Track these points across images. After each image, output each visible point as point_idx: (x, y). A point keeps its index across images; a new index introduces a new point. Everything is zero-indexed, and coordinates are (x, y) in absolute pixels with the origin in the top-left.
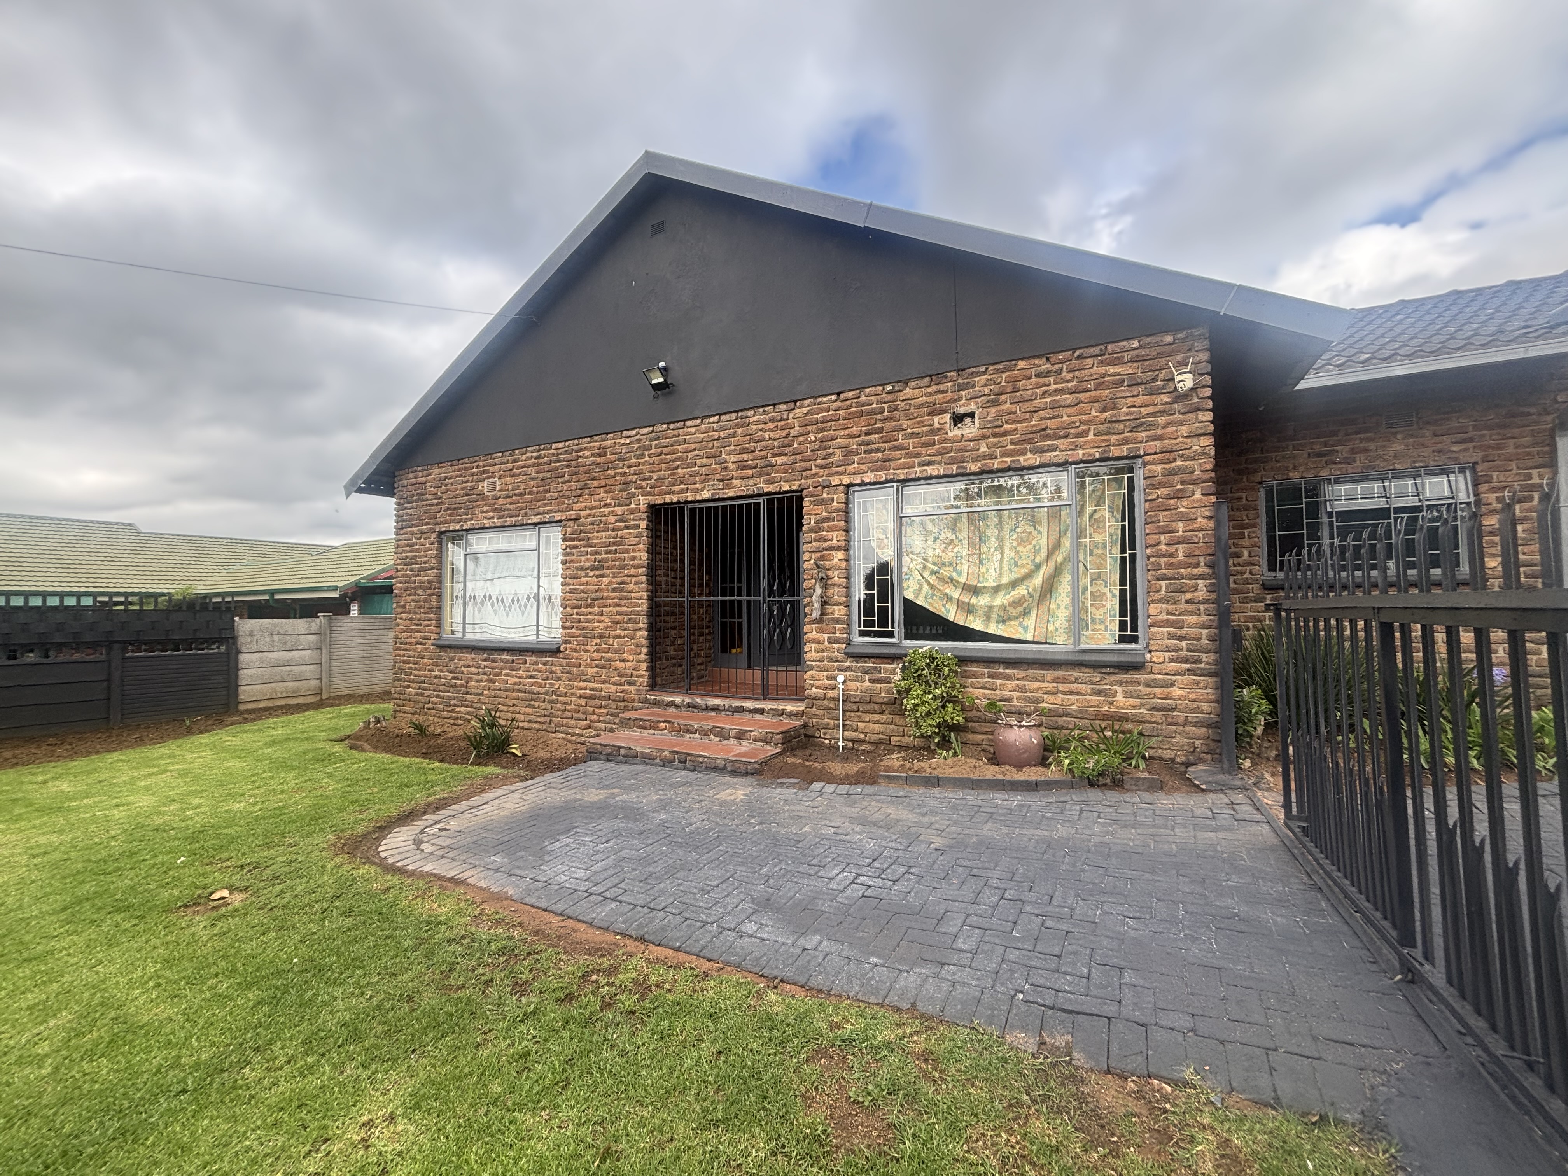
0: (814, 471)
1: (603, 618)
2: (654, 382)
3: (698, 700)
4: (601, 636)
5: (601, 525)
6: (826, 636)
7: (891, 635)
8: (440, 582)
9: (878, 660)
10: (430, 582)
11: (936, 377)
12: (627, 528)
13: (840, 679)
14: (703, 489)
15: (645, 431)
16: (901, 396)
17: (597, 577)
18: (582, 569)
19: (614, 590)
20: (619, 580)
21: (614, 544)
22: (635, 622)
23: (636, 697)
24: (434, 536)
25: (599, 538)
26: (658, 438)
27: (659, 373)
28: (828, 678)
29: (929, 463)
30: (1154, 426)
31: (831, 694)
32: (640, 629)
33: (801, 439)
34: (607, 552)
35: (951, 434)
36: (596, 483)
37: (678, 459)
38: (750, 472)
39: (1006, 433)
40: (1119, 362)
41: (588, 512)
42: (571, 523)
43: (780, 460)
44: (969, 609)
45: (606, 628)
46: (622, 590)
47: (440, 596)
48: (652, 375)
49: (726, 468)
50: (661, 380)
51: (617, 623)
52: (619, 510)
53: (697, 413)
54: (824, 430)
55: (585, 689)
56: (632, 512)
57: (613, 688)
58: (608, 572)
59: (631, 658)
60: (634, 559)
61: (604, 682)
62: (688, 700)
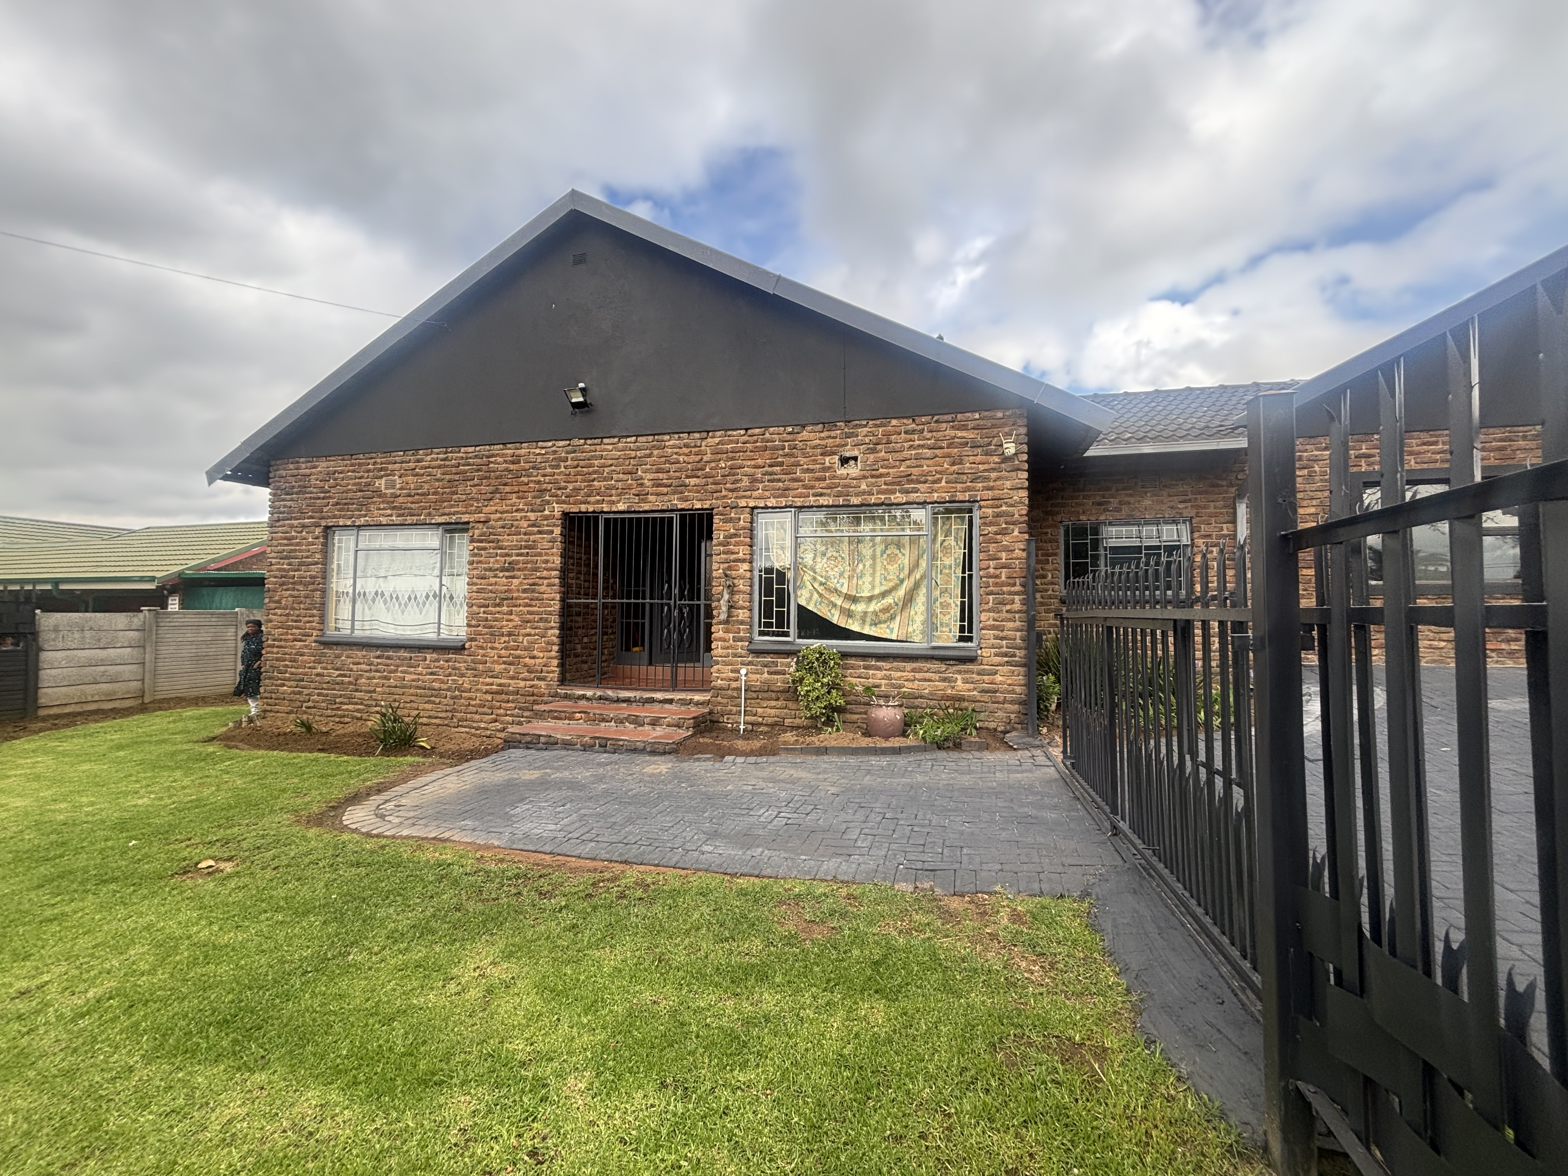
0: (724, 493)
1: (512, 617)
2: (574, 400)
3: (610, 693)
4: (510, 634)
5: (512, 529)
6: (731, 635)
7: (786, 634)
8: (324, 578)
9: (776, 656)
10: (311, 577)
11: (828, 424)
12: (540, 532)
13: (743, 671)
14: (619, 502)
15: (561, 443)
16: (800, 437)
17: (507, 578)
18: (490, 570)
19: (525, 591)
20: (531, 581)
21: (526, 547)
22: (547, 621)
23: (546, 692)
24: (318, 531)
25: (508, 541)
26: (574, 452)
27: (579, 394)
28: (732, 671)
29: (821, 495)
30: (987, 479)
31: (734, 685)
32: (552, 628)
33: (713, 464)
34: (518, 555)
35: (839, 472)
36: (508, 489)
37: (595, 472)
38: (665, 490)
39: (881, 476)
40: (964, 428)
41: (499, 515)
42: (480, 526)
43: (693, 481)
44: (849, 614)
45: (515, 627)
46: (533, 591)
47: (324, 592)
48: (572, 394)
49: (642, 485)
50: (581, 399)
51: (527, 622)
52: (532, 516)
53: (614, 433)
54: (733, 459)
55: (492, 684)
56: (546, 518)
57: (522, 684)
58: (519, 573)
59: (541, 655)
60: (547, 562)
61: (512, 678)
62: (599, 693)
